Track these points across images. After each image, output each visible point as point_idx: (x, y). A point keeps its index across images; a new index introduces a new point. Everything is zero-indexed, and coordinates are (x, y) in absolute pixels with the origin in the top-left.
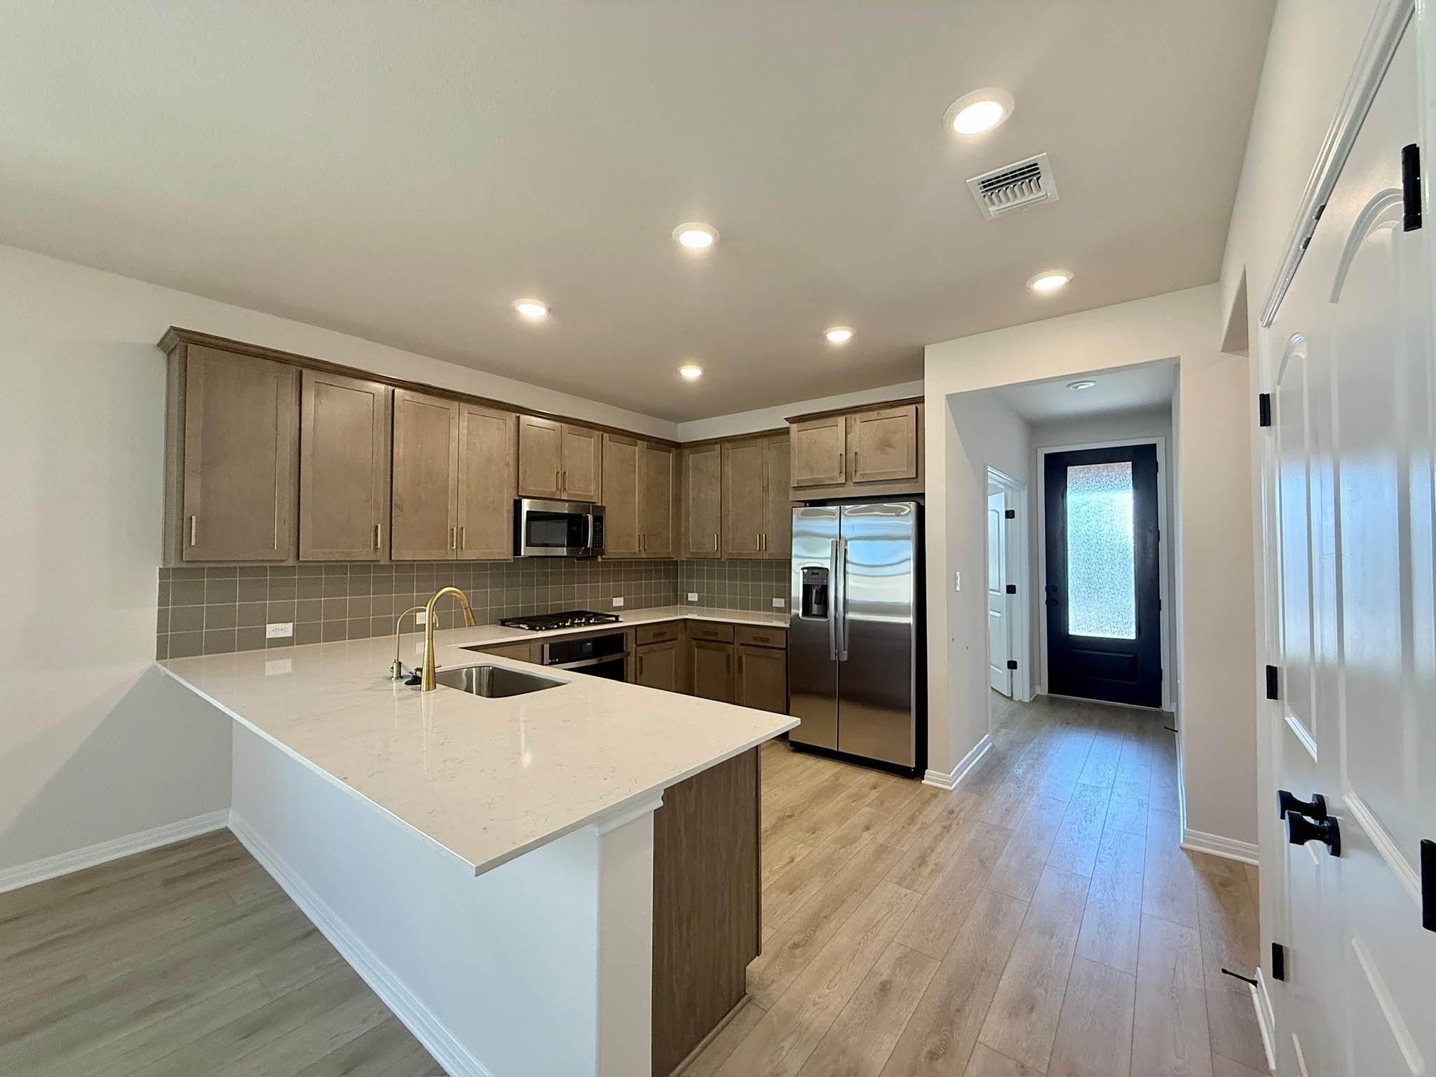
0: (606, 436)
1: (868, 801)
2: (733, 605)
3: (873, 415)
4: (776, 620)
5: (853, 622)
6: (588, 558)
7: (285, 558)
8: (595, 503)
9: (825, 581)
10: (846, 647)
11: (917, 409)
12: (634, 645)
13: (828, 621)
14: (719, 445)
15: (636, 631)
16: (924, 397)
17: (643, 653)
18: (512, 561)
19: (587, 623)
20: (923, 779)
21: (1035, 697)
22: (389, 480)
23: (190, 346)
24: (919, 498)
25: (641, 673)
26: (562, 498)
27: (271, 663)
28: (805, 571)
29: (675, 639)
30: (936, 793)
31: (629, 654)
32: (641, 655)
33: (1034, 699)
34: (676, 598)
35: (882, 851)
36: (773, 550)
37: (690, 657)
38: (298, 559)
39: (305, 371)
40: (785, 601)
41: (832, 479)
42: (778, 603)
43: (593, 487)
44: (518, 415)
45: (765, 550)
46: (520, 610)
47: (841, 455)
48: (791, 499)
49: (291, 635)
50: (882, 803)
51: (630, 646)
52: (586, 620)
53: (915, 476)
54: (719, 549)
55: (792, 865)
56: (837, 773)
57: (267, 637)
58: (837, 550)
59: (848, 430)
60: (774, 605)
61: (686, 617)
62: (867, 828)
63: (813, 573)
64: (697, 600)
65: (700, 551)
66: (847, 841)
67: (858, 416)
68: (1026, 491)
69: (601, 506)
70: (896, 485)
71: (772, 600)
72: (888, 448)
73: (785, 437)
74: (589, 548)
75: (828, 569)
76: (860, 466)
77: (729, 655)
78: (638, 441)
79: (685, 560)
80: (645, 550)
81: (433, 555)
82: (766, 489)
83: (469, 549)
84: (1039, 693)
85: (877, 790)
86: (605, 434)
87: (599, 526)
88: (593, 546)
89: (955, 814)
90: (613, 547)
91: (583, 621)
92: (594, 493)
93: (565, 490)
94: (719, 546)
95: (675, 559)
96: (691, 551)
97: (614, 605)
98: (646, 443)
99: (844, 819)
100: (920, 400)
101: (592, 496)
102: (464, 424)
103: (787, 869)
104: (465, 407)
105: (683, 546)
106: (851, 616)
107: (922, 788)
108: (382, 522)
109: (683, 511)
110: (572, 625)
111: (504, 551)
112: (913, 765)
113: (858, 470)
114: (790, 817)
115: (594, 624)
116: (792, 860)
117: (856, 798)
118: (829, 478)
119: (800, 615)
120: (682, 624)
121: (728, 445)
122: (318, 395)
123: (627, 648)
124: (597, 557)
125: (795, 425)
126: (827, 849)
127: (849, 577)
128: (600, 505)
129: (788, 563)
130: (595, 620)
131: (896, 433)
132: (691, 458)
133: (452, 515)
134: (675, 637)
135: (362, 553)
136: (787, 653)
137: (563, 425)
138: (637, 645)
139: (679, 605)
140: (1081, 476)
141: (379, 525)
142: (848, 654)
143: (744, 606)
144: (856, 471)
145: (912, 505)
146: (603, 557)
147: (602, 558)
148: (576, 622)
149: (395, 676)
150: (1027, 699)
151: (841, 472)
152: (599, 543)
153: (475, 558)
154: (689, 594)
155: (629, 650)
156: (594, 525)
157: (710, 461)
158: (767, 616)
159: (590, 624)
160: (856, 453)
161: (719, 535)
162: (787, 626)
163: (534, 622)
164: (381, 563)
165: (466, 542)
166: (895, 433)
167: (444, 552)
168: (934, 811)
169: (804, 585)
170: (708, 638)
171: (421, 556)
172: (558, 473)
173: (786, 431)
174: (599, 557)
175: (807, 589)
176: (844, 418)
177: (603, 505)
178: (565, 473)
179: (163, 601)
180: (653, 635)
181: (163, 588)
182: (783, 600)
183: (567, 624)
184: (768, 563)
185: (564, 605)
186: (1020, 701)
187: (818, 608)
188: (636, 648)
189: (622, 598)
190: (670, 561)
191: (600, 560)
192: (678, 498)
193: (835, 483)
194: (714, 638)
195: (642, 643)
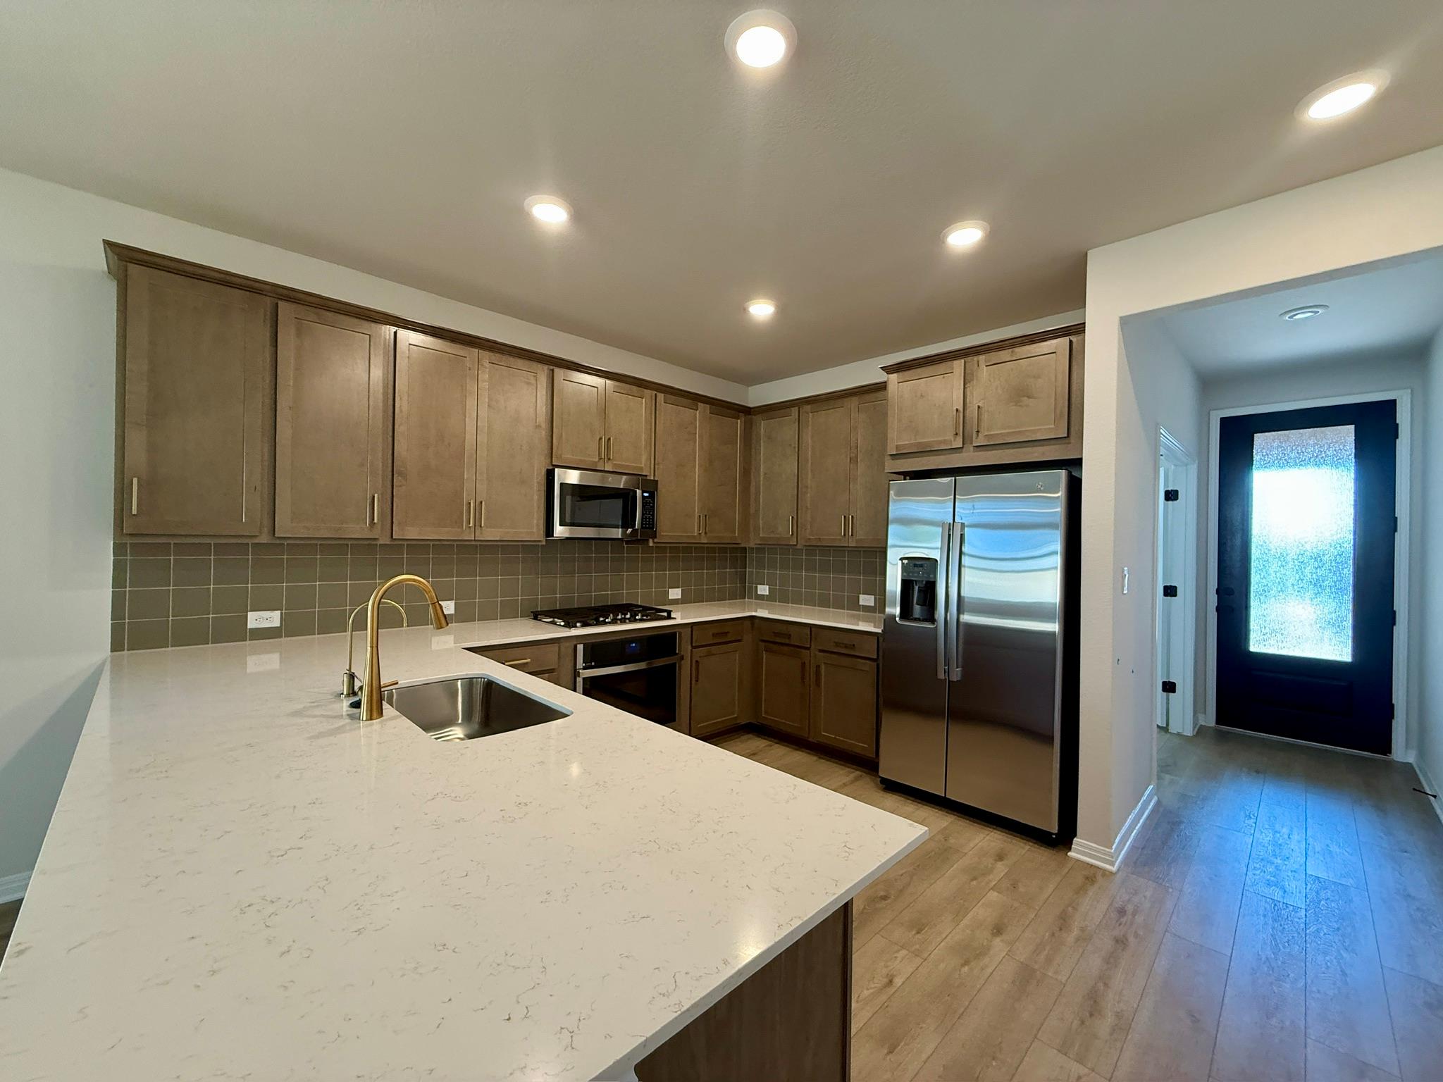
0: (661, 396)
1: (994, 878)
2: (810, 601)
3: (1004, 355)
4: (863, 621)
5: (970, 627)
6: (637, 541)
7: (257, 534)
8: (646, 476)
9: (932, 576)
10: (960, 664)
11: (1071, 342)
12: (690, 648)
13: (936, 627)
14: (797, 408)
15: (692, 631)
16: (1084, 323)
17: (700, 657)
18: (544, 543)
19: (632, 619)
20: (1070, 849)
21: (1198, 730)
22: (390, 439)
23: (131, 267)
24: (1074, 465)
25: (697, 681)
26: (606, 469)
27: (254, 657)
28: (905, 562)
29: (739, 641)
30: (1092, 875)
31: (682, 658)
32: (698, 659)
33: (1197, 733)
34: (743, 592)
35: (1026, 978)
36: (862, 535)
37: (757, 664)
38: (274, 534)
39: (280, 303)
40: (875, 599)
41: (944, 442)
42: (867, 600)
43: (644, 458)
44: (552, 367)
45: (852, 535)
46: (558, 599)
47: (957, 410)
48: (886, 471)
49: (279, 625)
50: (1014, 886)
51: (684, 647)
52: (631, 615)
53: (1066, 435)
54: (795, 534)
55: (891, 990)
56: (945, 828)
57: (248, 627)
58: (949, 535)
59: (968, 378)
60: (860, 604)
61: (754, 614)
62: (998, 930)
63: (915, 565)
64: (768, 594)
65: (772, 535)
66: (970, 953)
67: (982, 358)
68: (1195, 466)
69: (654, 480)
70: (1035, 449)
71: (859, 597)
72: (1026, 398)
73: (880, 395)
74: (638, 529)
75: (936, 561)
76: (984, 424)
77: (803, 664)
78: (699, 404)
79: (755, 547)
80: (706, 533)
81: (445, 533)
82: (853, 460)
83: (490, 527)
84: (1203, 724)
85: (1005, 862)
86: (658, 394)
87: (650, 503)
88: (642, 527)
89: (1129, 917)
90: (669, 527)
91: (628, 616)
92: (645, 465)
93: (609, 459)
94: (795, 530)
95: (742, 545)
96: (761, 535)
97: (670, 598)
98: (708, 406)
99: (960, 913)
100: (1079, 329)
101: (641, 469)
102: (484, 376)
103: (884, 998)
104: (486, 356)
105: (752, 529)
106: (967, 618)
107: (1070, 865)
108: (380, 492)
109: (753, 489)
110: (614, 622)
111: (535, 532)
112: (1055, 829)
113: (981, 430)
114: (885, 898)
115: (641, 620)
116: (891, 982)
117: (976, 873)
118: (940, 442)
119: (897, 619)
120: (748, 623)
121: (808, 408)
122: (299, 333)
123: (680, 650)
124: (648, 540)
125: (895, 375)
126: (942, 966)
127: (965, 571)
128: (652, 478)
129: (883, 552)
130: (642, 616)
131: (1039, 377)
132: (763, 426)
133: (468, 486)
134: (739, 638)
135: (357, 530)
136: (878, 665)
137: (608, 381)
138: (693, 647)
139: (747, 599)
140: (1275, 445)
141: (376, 495)
142: (962, 671)
143: (824, 602)
144: (978, 432)
145: (1062, 474)
146: (656, 540)
147: (654, 543)
148: (619, 617)
149: (345, 693)
150: (1189, 732)
151: (957, 434)
152: (649, 524)
153: (498, 539)
154: (759, 586)
155: (682, 653)
156: (643, 503)
157: (786, 428)
158: (853, 616)
159: (635, 621)
160: (979, 407)
161: (795, 517)
162: (879, 631)
163: (571, 616)
164: (381, 542)
165: (487, 519)
166: (1037, 377)
167: (459, 530)
168: (1093, 909)
169: (903, 581)
170: (778, 640)
171: (431, 534)
172: (601, 439)
173: (882, 387)
174: (651, 540)
175: (907, 585)
176: (963, 361)
177: (656, 479)
178: (609, 439)
179: (118, 582)
180: (713, 635)
181: (118, 567)
182: (873, 597)
183: (607, 620)
184: (856, 551)
185: (609, 595)
186: (1179, 735)
187: (922, 610)
188: (691, 650)
189: (680, 589)
190: (737, 548)
191: (651, 544)
192: (746, 473)
193: (950, 447)
194: (787, 641)
195: (697, 644)
